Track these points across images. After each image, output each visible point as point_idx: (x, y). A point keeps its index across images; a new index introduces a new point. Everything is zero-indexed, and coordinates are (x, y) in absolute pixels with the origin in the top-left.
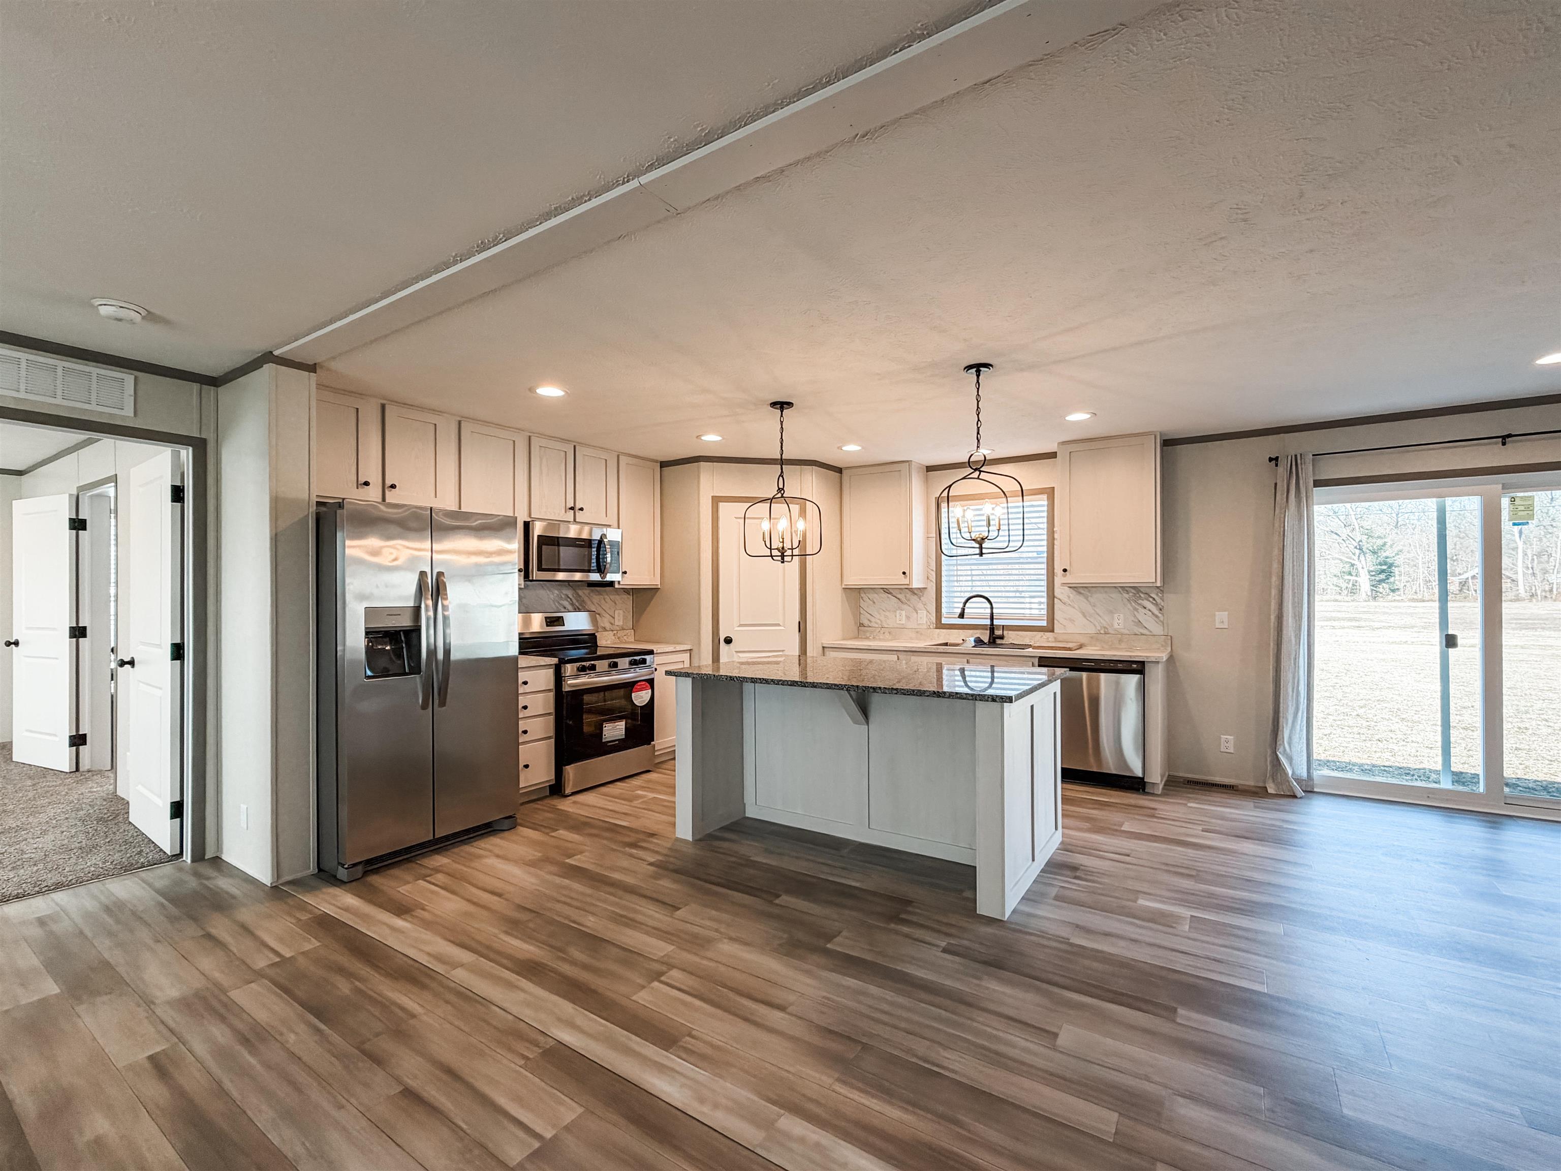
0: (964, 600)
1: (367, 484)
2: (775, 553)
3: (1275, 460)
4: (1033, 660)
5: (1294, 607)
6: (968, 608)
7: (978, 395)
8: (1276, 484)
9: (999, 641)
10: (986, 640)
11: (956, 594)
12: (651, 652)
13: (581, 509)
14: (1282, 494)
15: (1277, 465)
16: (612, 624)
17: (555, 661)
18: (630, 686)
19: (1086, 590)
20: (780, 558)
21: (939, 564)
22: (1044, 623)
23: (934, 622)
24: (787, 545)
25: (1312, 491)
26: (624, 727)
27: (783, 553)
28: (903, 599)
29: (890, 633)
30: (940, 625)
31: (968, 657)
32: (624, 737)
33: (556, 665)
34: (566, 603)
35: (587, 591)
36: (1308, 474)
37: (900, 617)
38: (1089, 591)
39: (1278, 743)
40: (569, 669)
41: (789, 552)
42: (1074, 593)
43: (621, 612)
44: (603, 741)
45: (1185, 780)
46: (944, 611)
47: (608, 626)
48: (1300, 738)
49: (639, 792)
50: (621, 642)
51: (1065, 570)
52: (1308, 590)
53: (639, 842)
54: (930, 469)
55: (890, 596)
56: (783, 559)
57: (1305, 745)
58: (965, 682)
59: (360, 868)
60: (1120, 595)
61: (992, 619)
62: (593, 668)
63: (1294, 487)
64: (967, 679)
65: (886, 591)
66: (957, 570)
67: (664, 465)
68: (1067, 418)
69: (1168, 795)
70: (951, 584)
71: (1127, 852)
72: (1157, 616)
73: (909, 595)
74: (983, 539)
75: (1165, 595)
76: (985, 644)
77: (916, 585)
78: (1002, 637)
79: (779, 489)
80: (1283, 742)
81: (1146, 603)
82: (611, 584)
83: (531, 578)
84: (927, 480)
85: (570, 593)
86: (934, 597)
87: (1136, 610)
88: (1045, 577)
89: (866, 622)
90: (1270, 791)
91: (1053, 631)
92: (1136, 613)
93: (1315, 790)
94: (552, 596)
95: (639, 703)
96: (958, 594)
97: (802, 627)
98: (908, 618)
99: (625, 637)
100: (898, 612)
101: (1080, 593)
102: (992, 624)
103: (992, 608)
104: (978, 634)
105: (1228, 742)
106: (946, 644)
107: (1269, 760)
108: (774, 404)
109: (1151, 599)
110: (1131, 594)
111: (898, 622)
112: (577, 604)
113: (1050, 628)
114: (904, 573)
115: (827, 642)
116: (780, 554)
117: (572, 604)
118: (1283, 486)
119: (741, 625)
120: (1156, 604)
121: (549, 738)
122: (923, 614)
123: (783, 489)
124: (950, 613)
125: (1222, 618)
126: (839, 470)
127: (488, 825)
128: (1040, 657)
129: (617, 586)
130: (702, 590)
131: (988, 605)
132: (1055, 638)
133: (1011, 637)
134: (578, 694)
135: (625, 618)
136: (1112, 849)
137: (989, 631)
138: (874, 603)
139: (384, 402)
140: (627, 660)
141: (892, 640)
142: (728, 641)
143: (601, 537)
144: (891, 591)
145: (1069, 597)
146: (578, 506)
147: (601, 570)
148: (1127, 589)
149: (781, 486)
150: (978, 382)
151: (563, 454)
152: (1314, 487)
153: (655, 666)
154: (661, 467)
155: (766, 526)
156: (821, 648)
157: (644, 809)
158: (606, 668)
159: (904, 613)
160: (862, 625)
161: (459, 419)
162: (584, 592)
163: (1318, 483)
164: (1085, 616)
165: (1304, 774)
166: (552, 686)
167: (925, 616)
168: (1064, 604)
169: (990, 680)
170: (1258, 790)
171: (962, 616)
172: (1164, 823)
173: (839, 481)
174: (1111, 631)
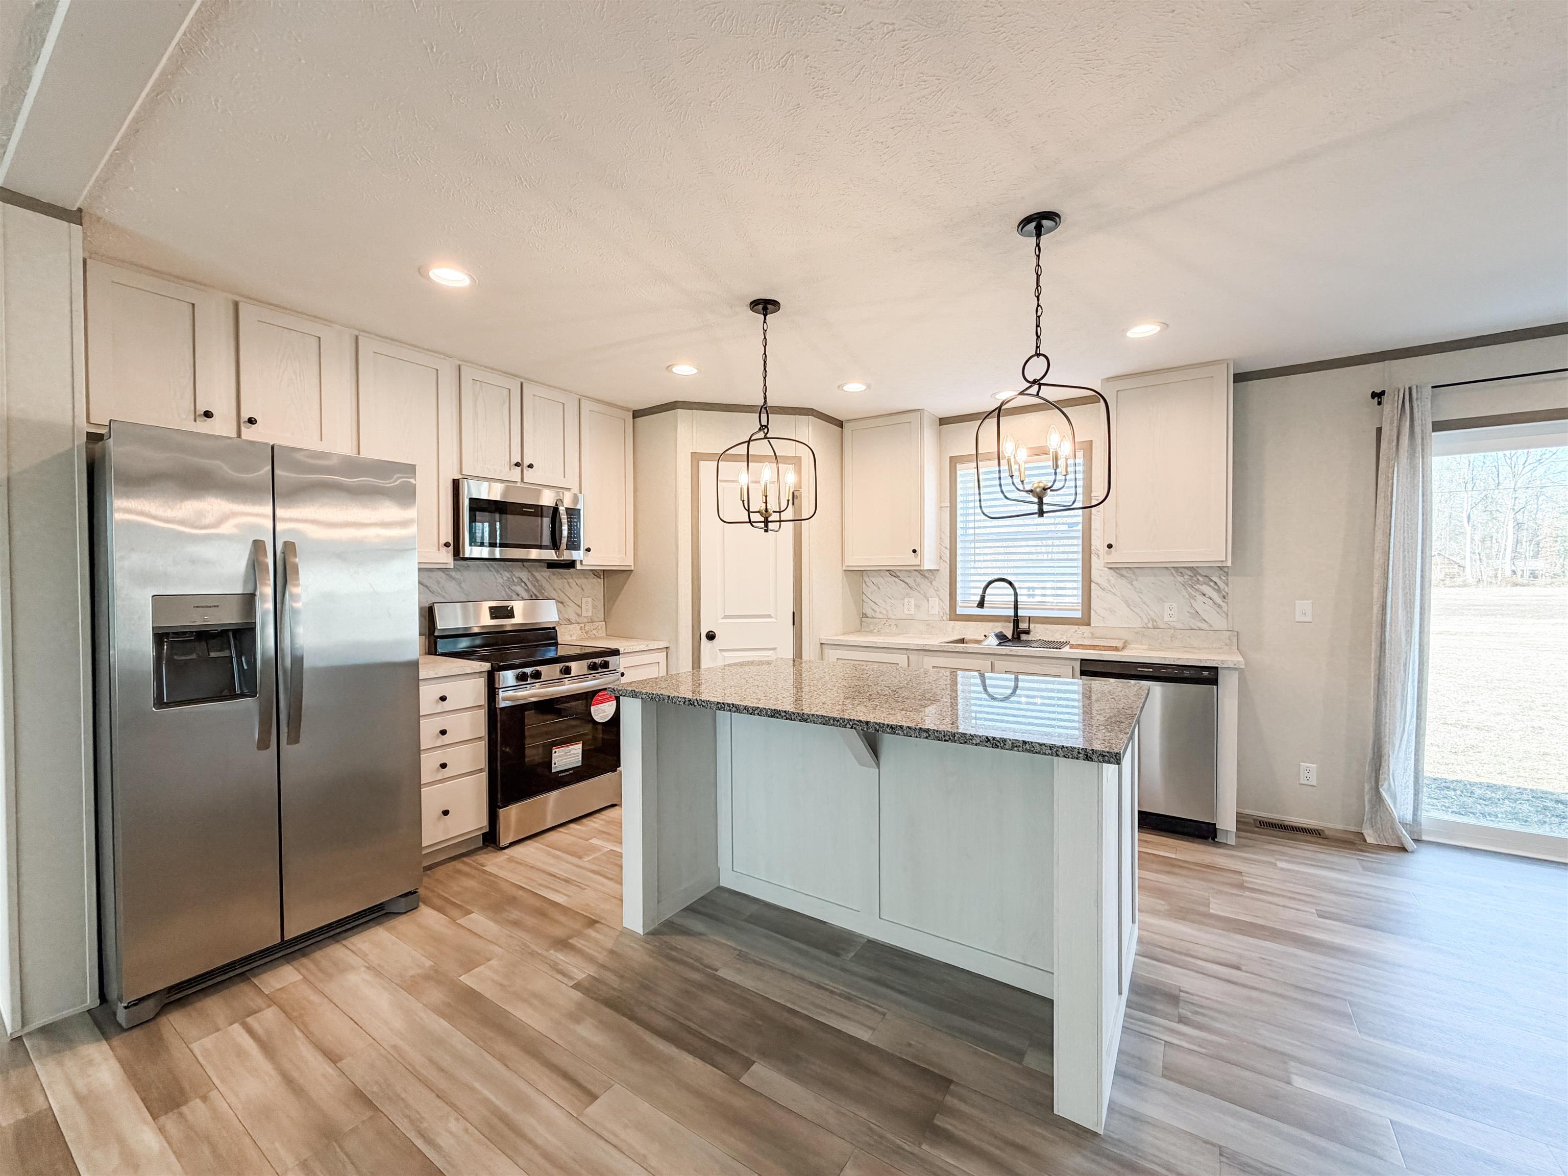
0: (984, 584)
1: (208, 414)
2: (756, 517)
3: (1378, 396)
4: (1073, 663)
5: (1405, 595)
6: (988, 595)
7: (1038, 265)
8: (1379, 430)
9: (1024, 637)
10: (1009, 635)
11: (973, 578)
12: (616, 652)
13: (531, 466)
14: (1390, 442)
15: (1379, 403)
16: (579, 615)
17: (486, 666)
18: (589, 697)
19: (1130, 572)
20: (762, 525)
21: (953, 540)
22: (1078, 615)
23: (948, 612)
24: (773, 506)
25: (1430, 436)
26: (580, 751)
27: (766, 519)
28: (912, 583)
29: (896, 625)
30: (955, 616)
31: (992, 658)
32: (580, 764)
33: (488, 672)
34: (519, 589)
35: (547, 573)
36: (1425, 413)
37: (909, 606)
38: (1134, 574)
39: (1381, 777)
40: (508, 677)
41: (774, 517)
42: (1114, 574)
43: (590, 600)
44: (553, 771)
45: (1255, 820)
46: (959, 598)
47: (573, 617)
48: (1406, 770)
49: (594, 841)
50: (589, 638)
51: (1110, 546)
52: (1422, 571)
53: (571, 938)
54: (943, 421)
55: (896, 580)
56: (766, 526)
57: (1412, 779)
58: (985, 690)
59: (151, 1003)
60: (1172, 578)
61: (1016, 608)
62: (537, 675)
63: (1407, 430)
64: (988, 682)
65: (892, 573)
66: (975, 548)
67: (637, 414)
68: (1129, 334)
69: (1245, 846)
70: (968, 565)
71: (1234, 960)
72: (1219, 606)
73: (919, 579)
74: (1045, 489)
75: (1230, 578)
76: (1010, 640)
77: (927, 566)
78: (1027, 632)
79: (762, 426)
80: (1388, 775)
81: (1205, 589)
82: (571, 564)
83: (461, 556)
84: (940, 435)
85: (524, 575)
86: (948, 581)
87: (1194, 598)
88: (1080, 556)
89: (869, 612)
90: (1370, 840)
91: (1089, 624)
92: (1192, 601)
93: (1424, 838)
94: (501, 580)
95: (601, 718)
96: (977, 578)
97: (796, 619)
98: (917, 607)
99: (594, 632)
100: (906, 600)
101: (1122, 575)
102: (1016, 615)
103: (1016, 595)
104: (999, 627)
105: (1310, 772)
106: (962, 641)
107: (1367, 798)
108: (755, 304)
109: (1212, 584)
110: (1186, 577)
111: (907, 612)
112: (533, 590)
113: (1086, 621)
114: (914, 551)
115: (828, 635)
116: (763, 519)
117: (527, 590)
118: (1391, 430)
119: (726, 617)
120: (1218, 590)
121: (481, 770)
122: (934, 602)
123: (766, 427)
124: (967, 602)
125: (1304, 609)
126: (840, 424)
127: (380, 907)
128: (1082, 660)
129: (579, 567)
130: (680, 569)
131: (1011, 591)
132: (1092, 634)
133: (1039, 632)
134: (519, 711)
135: (594, 607)
136: (1212, 954)
137: (1012, 624)
138: (879, 588)
139: (237, 298)
140: (585, 663)
141: (899, 634)
142: (711, 636)
143: (556, 504)
144: (898, 574)
145: (1109, 581)
146: (526, 463)
147: (555, 545)
148: (1181, 570)
149: (764, 422)
150: (1038, 245)
151: (506, 392)
152: (1434, 431)
153: (621, 670)
154: (634, 417)
155: (744, 479)
156: (819, 645)
157: (593, 872)
158: (557, 675)
159: (913, 601)
160: (865, 616)
161: (356, 333)
162: (544, 575)
163: (1438, 426)
164: (1129, 606)
165: (1409, 818)
166: (483, 700)
167: (937, 605)
168: (1103, 589)
169: (1012, 684)
170: (1351, 837)
171: (981, 604)
172: (1262, 901)
173: (840, 435)
174: (1161, 625)
